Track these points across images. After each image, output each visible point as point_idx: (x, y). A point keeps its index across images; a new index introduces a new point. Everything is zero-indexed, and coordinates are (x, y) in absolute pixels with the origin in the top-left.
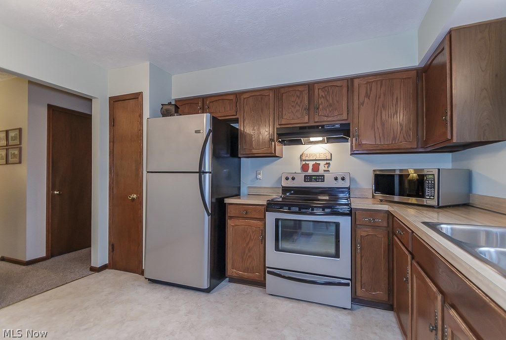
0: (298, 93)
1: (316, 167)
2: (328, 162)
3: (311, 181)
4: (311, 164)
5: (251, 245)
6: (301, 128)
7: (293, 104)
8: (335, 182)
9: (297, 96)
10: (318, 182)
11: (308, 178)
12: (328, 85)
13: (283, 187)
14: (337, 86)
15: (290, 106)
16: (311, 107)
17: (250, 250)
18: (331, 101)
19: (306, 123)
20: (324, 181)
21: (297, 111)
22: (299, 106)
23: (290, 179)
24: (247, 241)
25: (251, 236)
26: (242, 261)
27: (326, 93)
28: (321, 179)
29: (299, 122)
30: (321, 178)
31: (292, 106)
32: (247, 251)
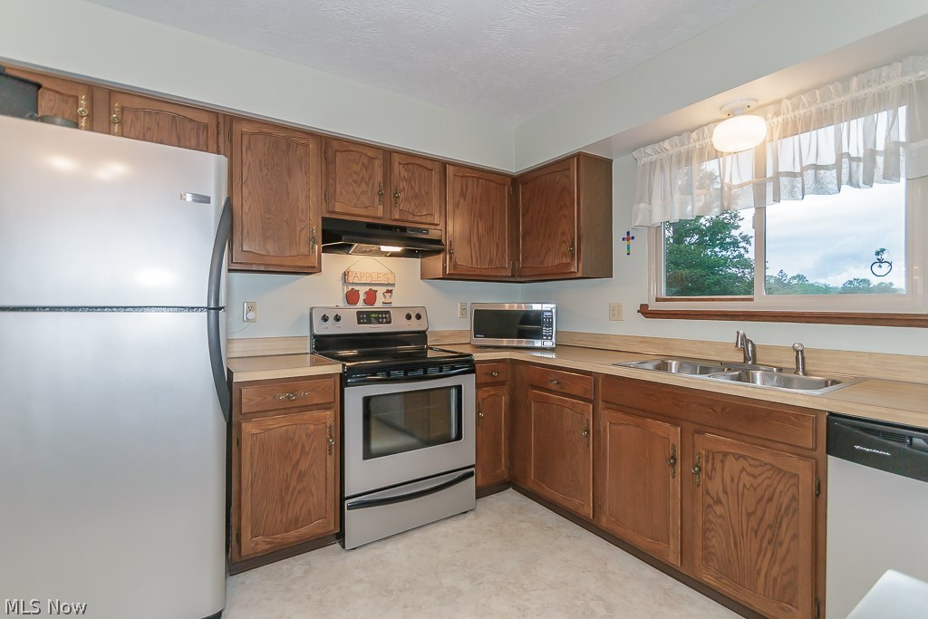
0: (365, 160)
1: (371, 296)
2: (390, 288)
3: (369, 322)
4: (362, 290)
5: (303, 466)
6: (370, 225)
7: (355, 177)
8: (407, 322)
9: (363, 164)
10: (382, 323)
11: (363, 317)
12: (415, 161)
13: (315, 336)
14: (426, 168)
15: (350, 180)
16: (387, 191)
17: (300, 478)
18: (417, 190)
19: (379, 218)
20: (390, 322)
21: (363, 192)
22: (368, 185)
23: (331, 319)
24: (294, 461)
25: (303, 447)
26: (282, 509)
27: (410, 174)
28: (386, 318)
29: (367, 214)
30: (384, 317)
31: (355, 181)
32: (293, 483)
